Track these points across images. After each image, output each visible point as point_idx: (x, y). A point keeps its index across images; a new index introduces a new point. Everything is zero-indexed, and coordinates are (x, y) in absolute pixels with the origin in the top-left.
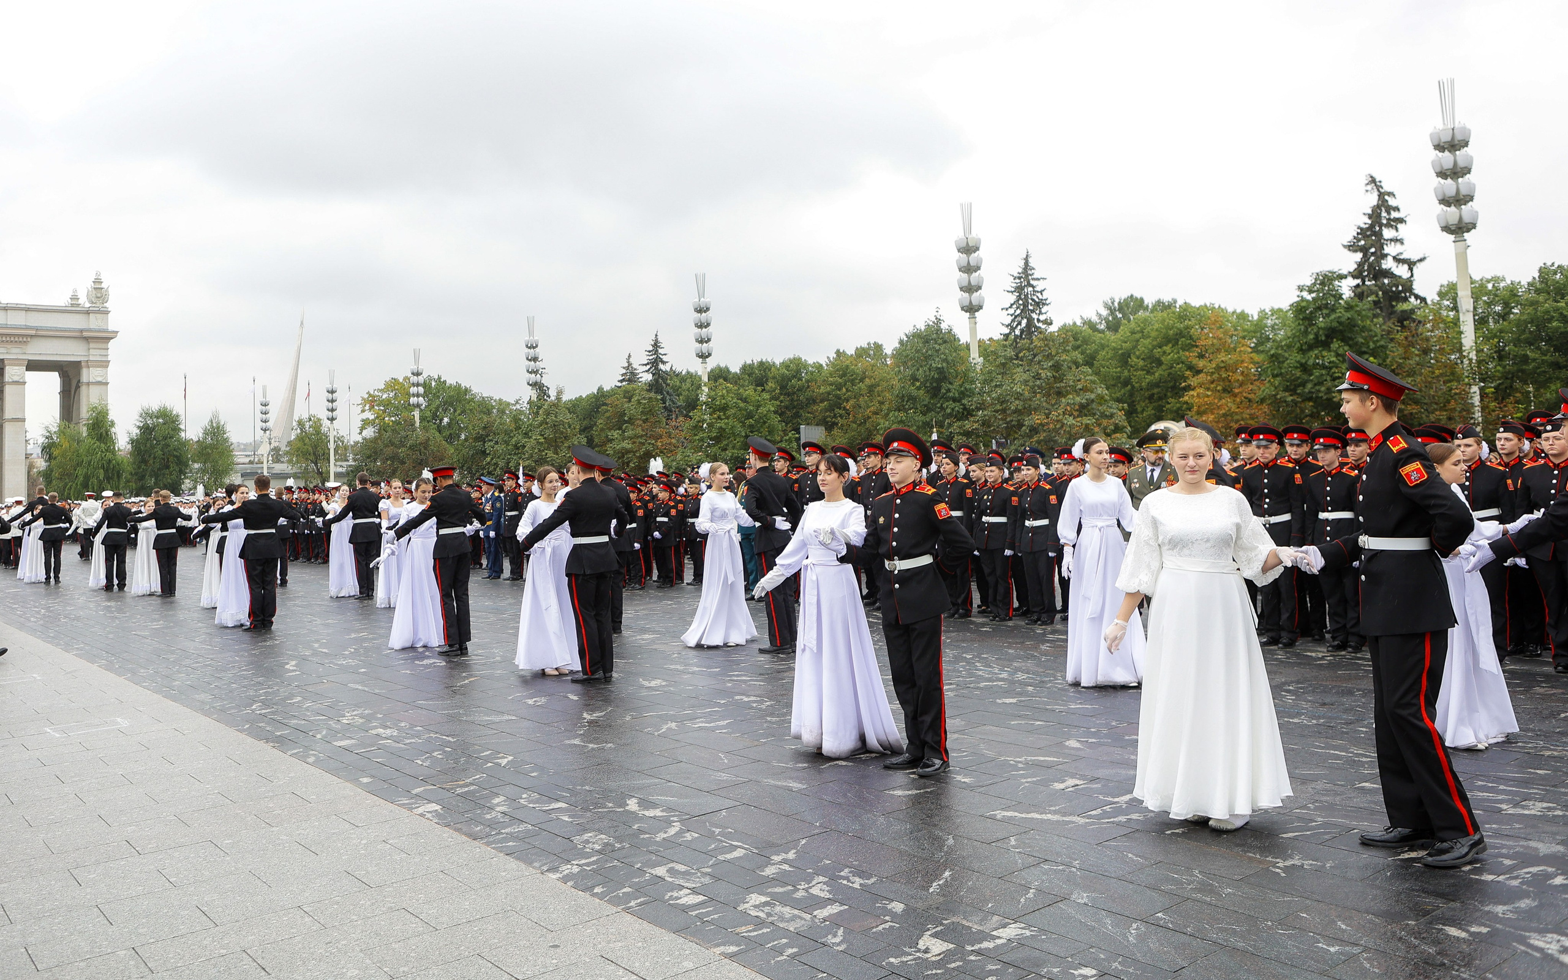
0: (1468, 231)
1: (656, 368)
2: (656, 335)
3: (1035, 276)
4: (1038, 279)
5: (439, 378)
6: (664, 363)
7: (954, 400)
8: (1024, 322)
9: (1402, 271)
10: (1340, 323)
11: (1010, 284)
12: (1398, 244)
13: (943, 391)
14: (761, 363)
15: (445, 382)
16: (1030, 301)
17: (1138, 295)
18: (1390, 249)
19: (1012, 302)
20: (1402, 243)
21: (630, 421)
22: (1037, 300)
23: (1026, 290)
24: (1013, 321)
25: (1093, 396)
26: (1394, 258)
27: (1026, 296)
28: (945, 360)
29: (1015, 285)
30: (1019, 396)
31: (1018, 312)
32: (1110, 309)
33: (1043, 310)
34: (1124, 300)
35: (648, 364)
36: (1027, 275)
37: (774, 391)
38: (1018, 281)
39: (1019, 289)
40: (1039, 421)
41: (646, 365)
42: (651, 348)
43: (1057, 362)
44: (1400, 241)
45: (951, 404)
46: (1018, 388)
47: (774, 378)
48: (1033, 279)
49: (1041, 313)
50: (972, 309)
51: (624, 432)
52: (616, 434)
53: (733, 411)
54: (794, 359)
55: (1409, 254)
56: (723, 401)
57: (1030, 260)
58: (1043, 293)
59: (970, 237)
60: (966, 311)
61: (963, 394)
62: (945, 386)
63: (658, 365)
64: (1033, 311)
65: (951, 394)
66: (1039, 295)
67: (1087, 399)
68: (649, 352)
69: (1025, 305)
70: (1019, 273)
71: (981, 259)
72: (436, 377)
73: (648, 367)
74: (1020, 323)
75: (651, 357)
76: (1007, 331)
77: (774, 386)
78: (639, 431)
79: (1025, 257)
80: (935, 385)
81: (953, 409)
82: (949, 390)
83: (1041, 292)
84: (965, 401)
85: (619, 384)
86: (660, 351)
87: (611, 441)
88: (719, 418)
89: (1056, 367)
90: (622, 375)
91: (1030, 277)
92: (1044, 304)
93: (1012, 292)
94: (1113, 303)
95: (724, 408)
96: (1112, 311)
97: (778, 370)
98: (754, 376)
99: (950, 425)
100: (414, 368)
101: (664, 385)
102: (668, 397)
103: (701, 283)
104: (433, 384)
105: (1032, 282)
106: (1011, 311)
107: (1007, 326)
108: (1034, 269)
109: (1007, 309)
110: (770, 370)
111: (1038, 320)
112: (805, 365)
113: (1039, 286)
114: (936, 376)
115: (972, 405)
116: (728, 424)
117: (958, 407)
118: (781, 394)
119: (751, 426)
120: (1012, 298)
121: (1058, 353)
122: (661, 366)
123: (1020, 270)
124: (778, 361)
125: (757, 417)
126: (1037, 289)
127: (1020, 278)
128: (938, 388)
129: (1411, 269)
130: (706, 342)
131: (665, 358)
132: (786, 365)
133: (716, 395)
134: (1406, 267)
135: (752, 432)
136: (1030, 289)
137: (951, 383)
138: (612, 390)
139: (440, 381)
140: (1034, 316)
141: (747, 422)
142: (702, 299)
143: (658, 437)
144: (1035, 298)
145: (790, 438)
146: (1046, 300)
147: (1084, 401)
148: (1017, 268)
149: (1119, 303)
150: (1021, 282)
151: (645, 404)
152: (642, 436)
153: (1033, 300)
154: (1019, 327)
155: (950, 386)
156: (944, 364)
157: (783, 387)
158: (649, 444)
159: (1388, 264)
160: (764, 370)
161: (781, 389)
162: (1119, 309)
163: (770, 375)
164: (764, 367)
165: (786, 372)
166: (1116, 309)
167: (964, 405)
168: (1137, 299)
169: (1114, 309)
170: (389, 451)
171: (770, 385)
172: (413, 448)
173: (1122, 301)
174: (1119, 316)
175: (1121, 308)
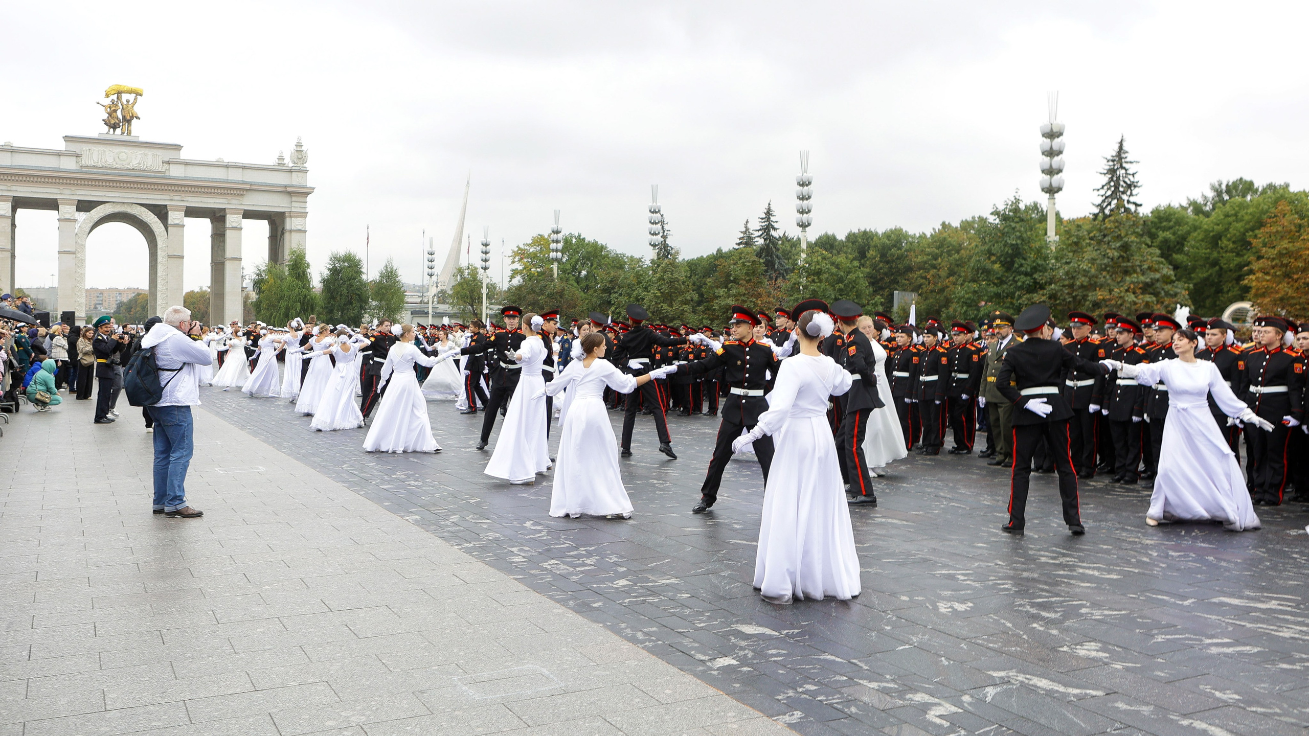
1: (768, 234)
2: (769, 204)
3: (1127, 160)
4: (1131, 162)
5: (579, 236)
6: (775, 229)
7: (1026, 274)
8: (1115, 202)
11: (1105, 166)
13: (1016, 265)
14: (865, 232)
15: (584, 239)
16: (1122, 183)
17: (1247, 178)
19: (1104, 184)
21: (735, 281)
22: (1129, 182)
23: (1118, 173)
24: (1103, 201)
25: (1158, 276)
27: (1118, 178)
28: (1020, 238)
29: (1108, 167)
30: (1085, 273)
31: (1109, 193)
32: (1216, 190)
33: (1134, 192)
34: (1233, 183)
35: (760, 230)
36: (1121, 158)
37: (873, 258)
38: (1111, 163)
39: (1112, 171)
40: (1101, 297)
41: (758, 231)
42: (764, 216)
43: (1126, 243)
45: (1022, 278)
46: (1084, 266)
47: (875, 246)
48: (1126, 162)
49: (1131, 194)
50: (1052, 190)
51: (729, 290)
52: (721, 292)
53: (826, 276)
54: (896, 230)
56: (818, 267)
57: (1124, 144)
58: (1135, 176)
59: (1054, 123)
60: (1046, 192)
61: (1035, 269)
62: (1018, 261)
63: (769, 231)
64: (1123, 193)
65: (1023, 269)
66: (1131, 177)
67: (1151, 279)
68: (762, 219)
69: (1117, 187)
70: (1112, 156)
71: (1064, 144)
73: (761, 232)
74: (1110, 204)
75: (764, 224)
76: (1096, 211)
77: (874, 254)
78: (742, 290)
79: (1120, 141)
80: (1009, 259)
81: (1023, 283)
82: (1021, 265)
83: (1133, 175)
84: (1036, 276)
85: (737, 247)
86: (772, 218)
87: (717, 297)
88: (813, 281)
89: (1125, 247)
90: (740, 239)
91: (1123, 160)
92: (1135, 187)
93: (1105, 174)
94: (1220, 185)
95: (818, 273)
96: (1219, 193)
97: (880, 239)
98: (857, 244)
99: (1020, 297)
100: (555, 226)
101: (774, 250)
102: (777, 261)
103: (804, 160)
104: (574, 240)
105: (1124, 165)
106: (1102, 192)
107: (1097, 206)
108: (1127, 152)
109: (1098, 190)
110: (872, 239)
111: (1128, 202)
112: (906, 236)
113: (1132, 168)
114: (1010, 251)
115: (1042, 279)
116: (819, 287)
117: (1028, 281)
118: (881, 261)
119: (840, 290)
120: (1105, 179)
121: (1127, 235)
122: (773, 232)
123: (1114, 154)
124: (881, 231)
125: (846, 282)
126: (1128, 172)
127: (1113, 161)
128: (1013, 262)
130: (807, 213)
131: (776, 225)
132: (887, 235)
133: (812, 261)
135: (841, 295)
136: (1123, 171)
137: (1025, 259)
138: (730, 251)
139: (580, 239)
140: (1125, 197)
141: (837, 287)
142: (805, 174)
143: (759, 296)
144: (1126, 180)
146: (1137, 182)
147: (1148, 280)
148: (1112, 151)
149: (1227, 186)
150: (1114, 165)
151: (748, 266)
152: (744, 295)
153: (1125, 182)
154: (1109, 208)
155: (1023, 262)
156: (1019, 242)
157: (883, 255)
158: (751, 301)
160: (867, 239)
161: (881, 257)
162: (1226, 192)
163: (872, 244)
164: (867, 236)
165: (887, 241)
166: (1224, 191)
167: (1035, 279)
168: (1246, 182)
169: (1221, 191)
170: (530, 298)
171: (871, 253)
172: (550, 296)
173: (1230, 184)
174: (1226, 197)
175: (1229, 190)
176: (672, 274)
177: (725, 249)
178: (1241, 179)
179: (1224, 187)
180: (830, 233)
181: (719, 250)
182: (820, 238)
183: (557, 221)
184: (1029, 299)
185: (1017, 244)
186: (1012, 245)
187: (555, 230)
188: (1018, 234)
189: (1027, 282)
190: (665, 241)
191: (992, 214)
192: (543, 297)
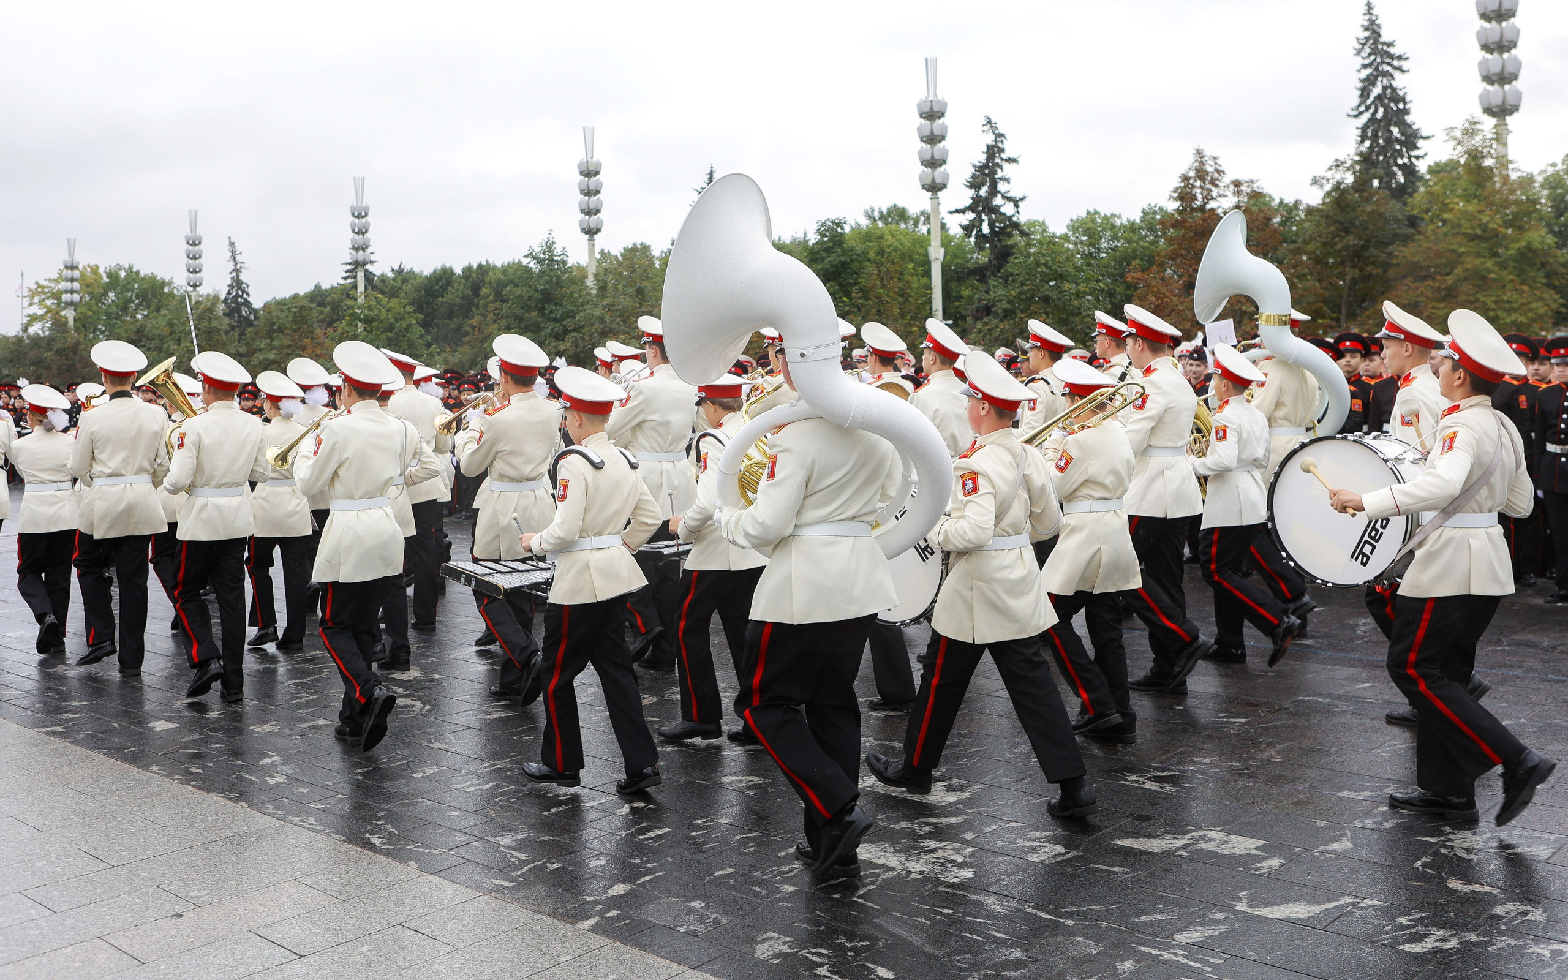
0: (940, 190)
5: (131, 268)
7: (556, 320)
9: (1008, 209)
10: (833, 266)
12: (1006, 183)
14: (481, 266)
15: (137, 273)
17: (900, 205)
18: (1002, 187)
20: (1009, 182)
26: (1002, 195)
32: (869, 217)
34: (887, 209)
37: (488, 297)
44: (1008, 180)
45: (552, 325)
47: (490, 283)
51: (273, 341)
52: (265, 343)
55: (1015, 194)
57: (714, 170)
59: (591, 160)
61: (567, 316)
62: (549, 307)
65: (553, 315)
72: (127, 266)
77: (488, 292)
79: (709, 169)
80: (540, 306)
81: (553, 330)
82: (551, 312)
84: (565, 323)
85: (343, 282)
94: (873, 211)
100: (68, 259)
103: (360, 185)
104: (123, 274)
110: (488, 274)
114: (540, 297)
117: (558, 328)
128: (543, 308)
129: (1017, 206)
132: (504, 270)
134: (1012, 204)
137: (557, 305)
139: (132, 272)
142: (363, 203)
145: (431, 352)
149: (881, 212)
155: (553, 307)
159: (998, 201)
160: (482, 275)
161: (496, 294)
162: (880, 219)
163: (487, 280)
164: (483, 270)
165: (502, 277)
166: (877, 218)
167: (565, 326)
168: (899, 209)
169: (874, 219)
170: (32, 354)
171: (484, 291)
172: (61, 352)
173: (885, 212)
174: (880, 224)
175: (882, 217)
176: (209, 323)
177: (326, 286)
178: (895, 205)
179: (877, 215)
180: (448, 266)
181: (318, 287)
182: (435, 271)
183: (71, 253)
184: (556, 347)
185: (546, 289)
186: (542, 290)
187: (69, 264)
188: (547, 278)
189: (556, 329)
190: (238, 276)
191: (527, 256)
192: (50, 353)
